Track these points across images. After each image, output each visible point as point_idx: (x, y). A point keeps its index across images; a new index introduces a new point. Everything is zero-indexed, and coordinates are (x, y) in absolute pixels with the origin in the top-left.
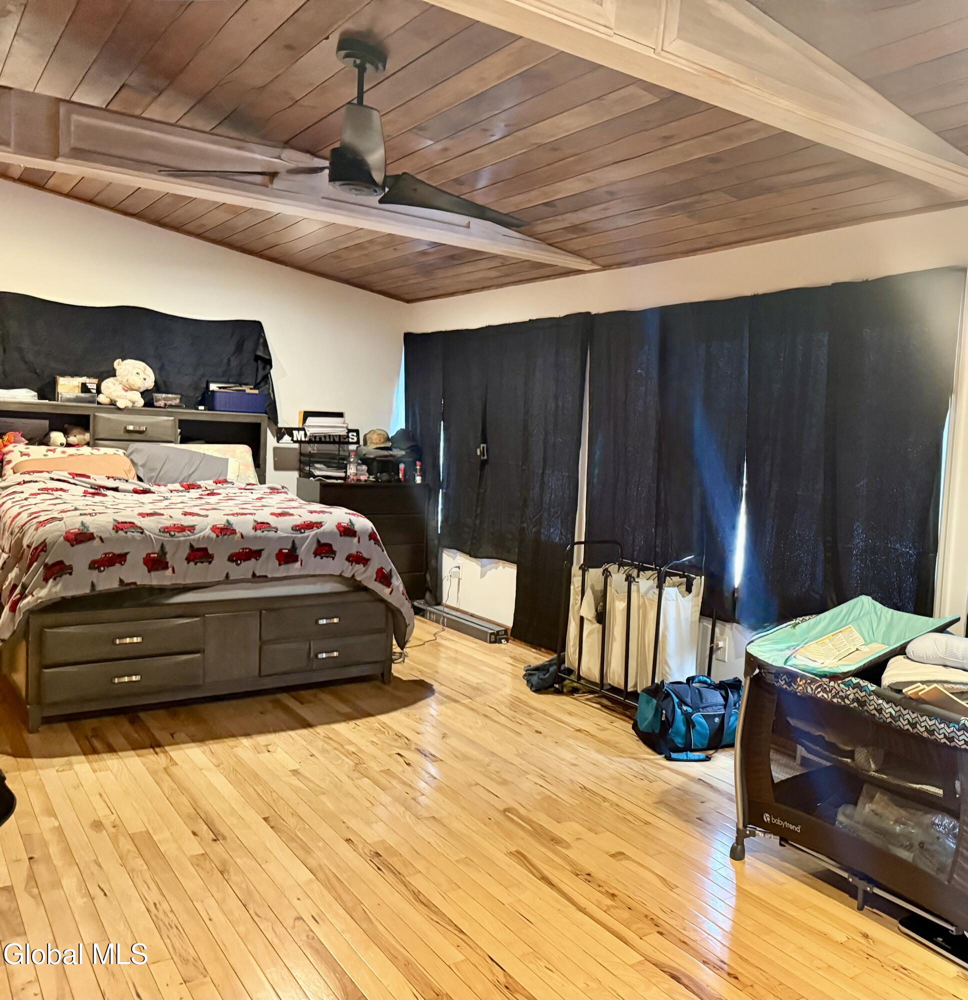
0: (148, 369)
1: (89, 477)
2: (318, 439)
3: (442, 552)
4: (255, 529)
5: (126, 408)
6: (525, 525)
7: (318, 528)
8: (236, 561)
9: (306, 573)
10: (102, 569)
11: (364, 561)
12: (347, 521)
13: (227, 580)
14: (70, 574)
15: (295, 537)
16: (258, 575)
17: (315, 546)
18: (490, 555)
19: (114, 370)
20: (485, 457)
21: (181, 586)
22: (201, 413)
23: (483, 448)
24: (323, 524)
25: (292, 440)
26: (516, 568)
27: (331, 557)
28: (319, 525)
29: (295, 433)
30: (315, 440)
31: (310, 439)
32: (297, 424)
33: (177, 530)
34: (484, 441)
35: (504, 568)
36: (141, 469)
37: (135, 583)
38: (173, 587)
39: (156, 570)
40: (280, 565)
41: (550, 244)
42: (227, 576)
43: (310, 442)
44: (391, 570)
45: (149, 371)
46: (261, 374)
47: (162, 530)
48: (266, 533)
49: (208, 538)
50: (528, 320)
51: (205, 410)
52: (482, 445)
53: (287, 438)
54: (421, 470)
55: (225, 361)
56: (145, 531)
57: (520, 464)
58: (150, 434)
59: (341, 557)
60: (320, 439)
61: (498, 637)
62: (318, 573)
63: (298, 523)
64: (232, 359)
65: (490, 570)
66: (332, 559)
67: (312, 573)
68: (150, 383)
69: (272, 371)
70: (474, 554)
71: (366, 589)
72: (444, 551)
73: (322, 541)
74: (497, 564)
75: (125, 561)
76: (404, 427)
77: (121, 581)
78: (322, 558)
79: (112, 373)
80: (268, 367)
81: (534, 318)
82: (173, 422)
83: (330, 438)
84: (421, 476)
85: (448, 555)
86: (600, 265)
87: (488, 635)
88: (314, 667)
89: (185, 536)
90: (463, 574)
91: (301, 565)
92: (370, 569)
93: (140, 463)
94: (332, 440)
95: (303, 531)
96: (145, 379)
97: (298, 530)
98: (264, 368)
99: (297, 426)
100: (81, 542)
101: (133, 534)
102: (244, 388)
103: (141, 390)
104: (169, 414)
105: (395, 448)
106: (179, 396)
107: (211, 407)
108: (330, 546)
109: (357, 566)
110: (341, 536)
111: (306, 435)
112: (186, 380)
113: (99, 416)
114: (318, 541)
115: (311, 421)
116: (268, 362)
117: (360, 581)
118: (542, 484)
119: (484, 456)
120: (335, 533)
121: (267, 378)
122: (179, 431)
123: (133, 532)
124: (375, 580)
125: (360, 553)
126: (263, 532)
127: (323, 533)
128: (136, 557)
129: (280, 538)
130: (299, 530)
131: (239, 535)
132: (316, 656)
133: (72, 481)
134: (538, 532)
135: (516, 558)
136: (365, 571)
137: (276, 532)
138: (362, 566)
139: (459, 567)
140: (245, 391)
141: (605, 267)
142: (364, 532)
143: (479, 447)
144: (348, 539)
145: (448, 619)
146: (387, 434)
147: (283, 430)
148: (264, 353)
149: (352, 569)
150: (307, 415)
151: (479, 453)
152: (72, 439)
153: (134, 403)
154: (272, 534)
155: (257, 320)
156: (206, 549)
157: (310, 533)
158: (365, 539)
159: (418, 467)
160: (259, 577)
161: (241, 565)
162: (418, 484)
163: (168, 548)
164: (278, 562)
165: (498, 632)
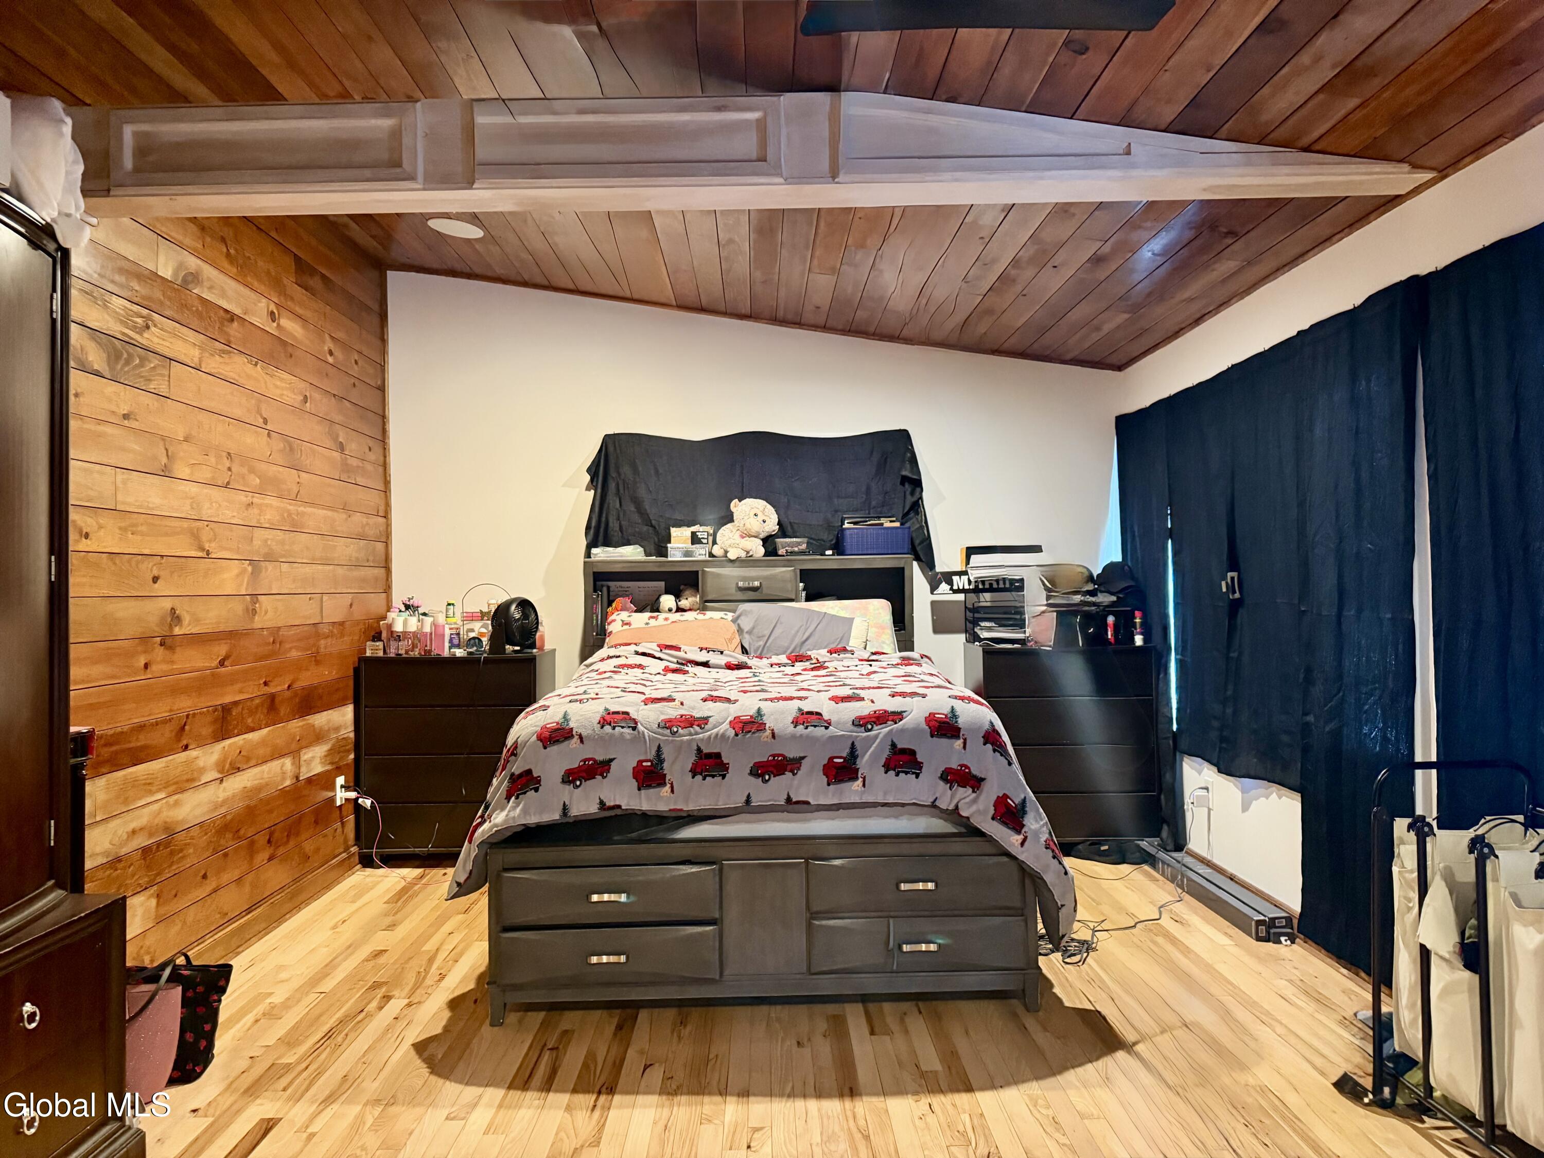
0: (769, 506)
1: (678, 649)
2: (987, 586)
3: (1182, 760)
4: (796, 723)
5: (738, 559)
6: (1311, 718)
7: (896, 723)
8: (762, 776)
9: (871, 799)
10: (578, 783)
11: (974, 782)
12: (947, 710)
13: (748, 807)
14: (536, 790)
15: (857, 737)
16: (794, 800)
17: (886, 753)
18: (1252, 773)
19: (732, 514)
20: (1237, 595)
21: (685, 814)
22: (829, 560)
23: (1232, 578)
24: (905, 714)
25: (951, 589)
26: (1300, 799)
27: (913, 773)
28: (897, 716)
29: (955, 579)
30: (981, 587)
31: (977, 587)
32: (959, 567)
33: (682, 725)
34: (1233, 566)
35: (1280, 798)
36: (746, 636)
37: (619, 807)
38: (674, 814)
39: (649, 786)
40: (829, 785)
41: (1307, 149)
42: (748, 801)
43: (976, 591)
44: (1024, 800)
45: (770, 510)
46: (910, 500)
47: (662, 724)
48: (810, 729)
49: (723, 737)
50: (1295, 333)
51: (833, 555)
52: (1230, 574)
53: (944, 587)
54: (1142, 624)
55: (864, 489)
56: (639, 726)
57: (1296, 601)
58: (766, 592)
59: (930, 774)
60: (991, 585)
61: (1273, 931)
62: (891, 800)
63: (865, 712)
64: (873, 485)
65: (1256, 800)
66: (914, 776)
67: (880, 800)
68: (772, 526)
69: (924, 494)
70: (1225, 769)
71: (977, 833)
72: (1185, 759)
73: (900, 746)
74: (1267, 789)
75: (608, 771)
76: (1118, 558)
77: (602, 803)
78: (897, 775)
79: (729, 518)
80: (918, 489)
81: (1306, 326)
82: (792, 574)
83: (1004, 583)
84: (1142, 634)
85: (1192, 768)
86: (1432, 169)
87: (1253, 923)
88: (895, 968)
89: (691, 734)
90: (1215, 798)
91: (864, 785)
92: (982, 797)
93: (746, 627)
94: (1007, 585)
95: (870, 727)
96: (764, 522)
97: (861, 726)
98: (912, 494)
99: (958, 569)
100: (557, 742)
101: (622, 730)
102: (883, 520)
103: (763, 535)
104: (788, 564)
105: (1102, 592)
106: (806, 540)
107: (839, 549)
108: (912, 753)
109: (961, 790)
110: (932, 736)
111: (970, 582)
112: (815, 519)
113: (712, 573)
114: (893, 745)
115: (976, 559)
116: (917, 483)
117: (968, 818)
118: (1340, 636)
119: (1234, 592)
120: (923, 730)
121: (917, 507)
122: (801, 585)
123: (623, 727)
124: (993, 818)
125: (967, 767)
126: (806, 728)
127: (902, 731)
128: (624, 766)
129: (832, 738)
130: (864, 725)
131: (768, 732)
132: (900, 947)
133: (658, 655)
134: (1337, 734)
135: (1295, 779)
136: (975, 801)
137: (827, 728)
138: (970, 790)
139: (1207, 789)
140: (882, 524)
141: (1443, 172)
142: (974, 729)
143: (1224, 578)
144: (944, 741)
145: (1189, 880)
146: (1088, 569)
147: (939, 576)
148: (912, 472)
149: (952, 797)
150: (971, 551)
151: (1224, 590)
152: (684, 603)
153: (748, 552)
154: (820, 731)
155: (902, 428)
156: (718, 756)
157: (882, 731)
158: (976, 743)
159: (1138, 620)
160: (798, 802)
161: (770, 782)
162: (1139, 647)
163: (667, 754)
164: (826, 780)
165: (1273, 920)
